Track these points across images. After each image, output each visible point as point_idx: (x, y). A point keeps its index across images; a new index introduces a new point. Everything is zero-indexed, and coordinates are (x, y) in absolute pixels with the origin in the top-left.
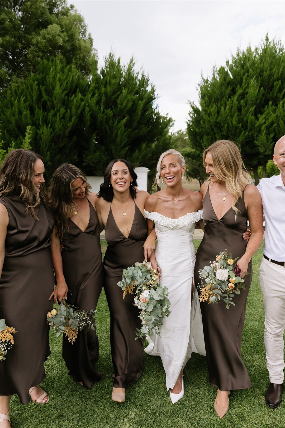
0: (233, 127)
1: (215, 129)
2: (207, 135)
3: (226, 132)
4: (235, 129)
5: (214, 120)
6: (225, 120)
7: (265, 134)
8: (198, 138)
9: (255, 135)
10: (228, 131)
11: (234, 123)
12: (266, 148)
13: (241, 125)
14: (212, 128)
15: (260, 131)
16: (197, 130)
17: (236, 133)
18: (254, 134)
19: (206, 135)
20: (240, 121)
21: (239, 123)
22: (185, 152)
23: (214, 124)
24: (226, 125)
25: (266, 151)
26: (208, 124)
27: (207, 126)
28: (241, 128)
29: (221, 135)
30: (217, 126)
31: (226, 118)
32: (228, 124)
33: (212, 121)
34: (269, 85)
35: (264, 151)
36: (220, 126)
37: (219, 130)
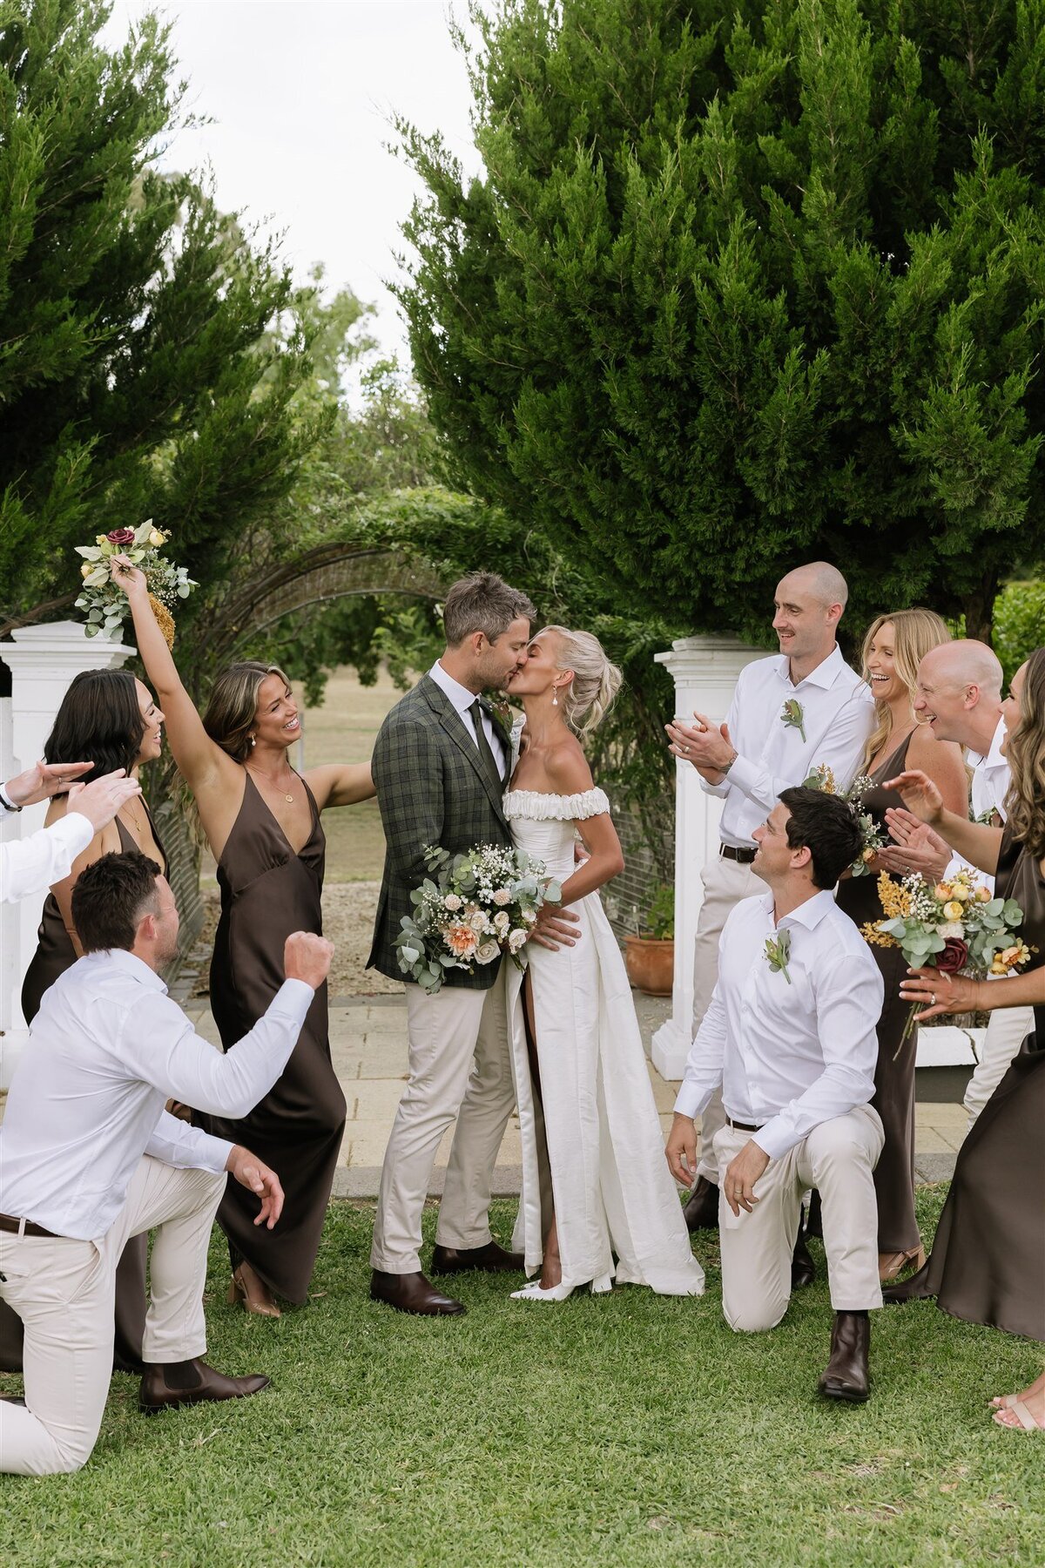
0: (723, 317)
1: (597, 336)
2: (546, 383)
3: (679, 349)
4: (743, 335)
5: (589, 266)
6: (663, 264)
7: (972, 375)
8: (483, 404)
9: (897, 388)
10: (691, 349)
11: (730, 284)
12: (988, 482)
13: (779, 302)
14: (576, 328)
15: (930, 354)
16: (473, 348)
17: (749, 369)
18: (887, 379)
19: (540, 384)
20: (772, 277)
21: (771, 294)
23: (589, 291)
24: (673, 298)
25: (982, 501)
26: (540, 297)
29: (646, 379)
30: (612, 311)
31: (665, 246)
32: (686, 287)
33: (569, 269)
34: (983, 22)
35: (971, 501)
36: (629, 311)
37: (625, 339)
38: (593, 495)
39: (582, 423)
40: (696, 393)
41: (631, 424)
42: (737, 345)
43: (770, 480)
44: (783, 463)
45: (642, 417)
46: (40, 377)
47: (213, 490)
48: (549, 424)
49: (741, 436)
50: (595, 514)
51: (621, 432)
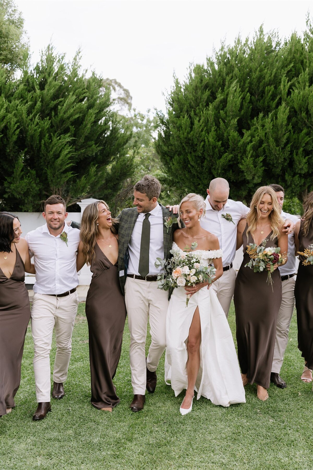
0: (209, 145)
1: (187, 148)
2: (179, 155)
3: (202, 152)
4: (213, 148)
5: (185, 136)
6: (199, 137)
7: (252, 156)
8: (168, 158)
9: (239, 157)
11: (211, 139)
13: (220, 143)
14: (183, 146)
15: (245, 151)
16: (166, 148)
17: (214, 154)
18: (237, 156)
20: (219, 137)
21: (218, 141)
23: (185, 140)
26: (177, 141)
27: (176, 143)
28: (221, 147)
29: (195, 156)
30: (189, 143)
31: (200, 134)
33: (182, 136)
36: (192, 144)
37: (192, 149)
38: (187, 176)
39: (185, 162)
40: (204, 158)
41: (193, 163)
42: (211, 150)
43: (217, 174)
44: (220, 171)
45: (195, 162)
47: (119, 174)
48: (179, 163)
49: (212, 165)
50: (187, 179)
51: (191, 165)
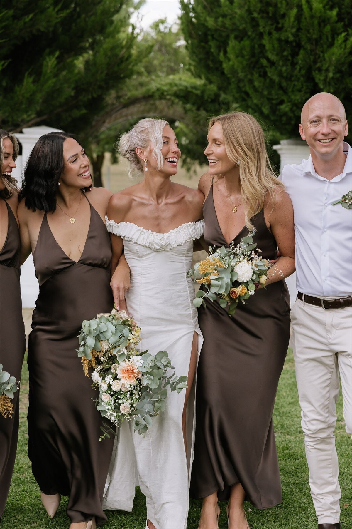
0: (312, 17)
1: (261, 22)
2: (239, 38)
3: (294, 30)
4: (319, 24)
8: (213, 44)
10: (299, 29)
11: (317, 5)
13: (335, 12)
14: (253, 19)
16: (210, 22)
17: (321, 37)
19: (236, 38)
21: (331, 8)
22: (176, 85)
23: (259, 5)
24: (294, 11)
27: (238, 11)
28: (337, 22)
29: (279, 40)
30: (268, 13)
36: (275, 13)
37: (272, 25)
38: (256, 84)
39: (253, 55)
40: (299, 46)
41: (273, 57)
42: (317, 27)
43: (325, 80)
44: (331, 75)
45: (277, 55)
46: (39, 30)
47: (103, 75)
48: (240, 55)
49: (315, 62)
50: (256, 90)
51: (268, 60)
